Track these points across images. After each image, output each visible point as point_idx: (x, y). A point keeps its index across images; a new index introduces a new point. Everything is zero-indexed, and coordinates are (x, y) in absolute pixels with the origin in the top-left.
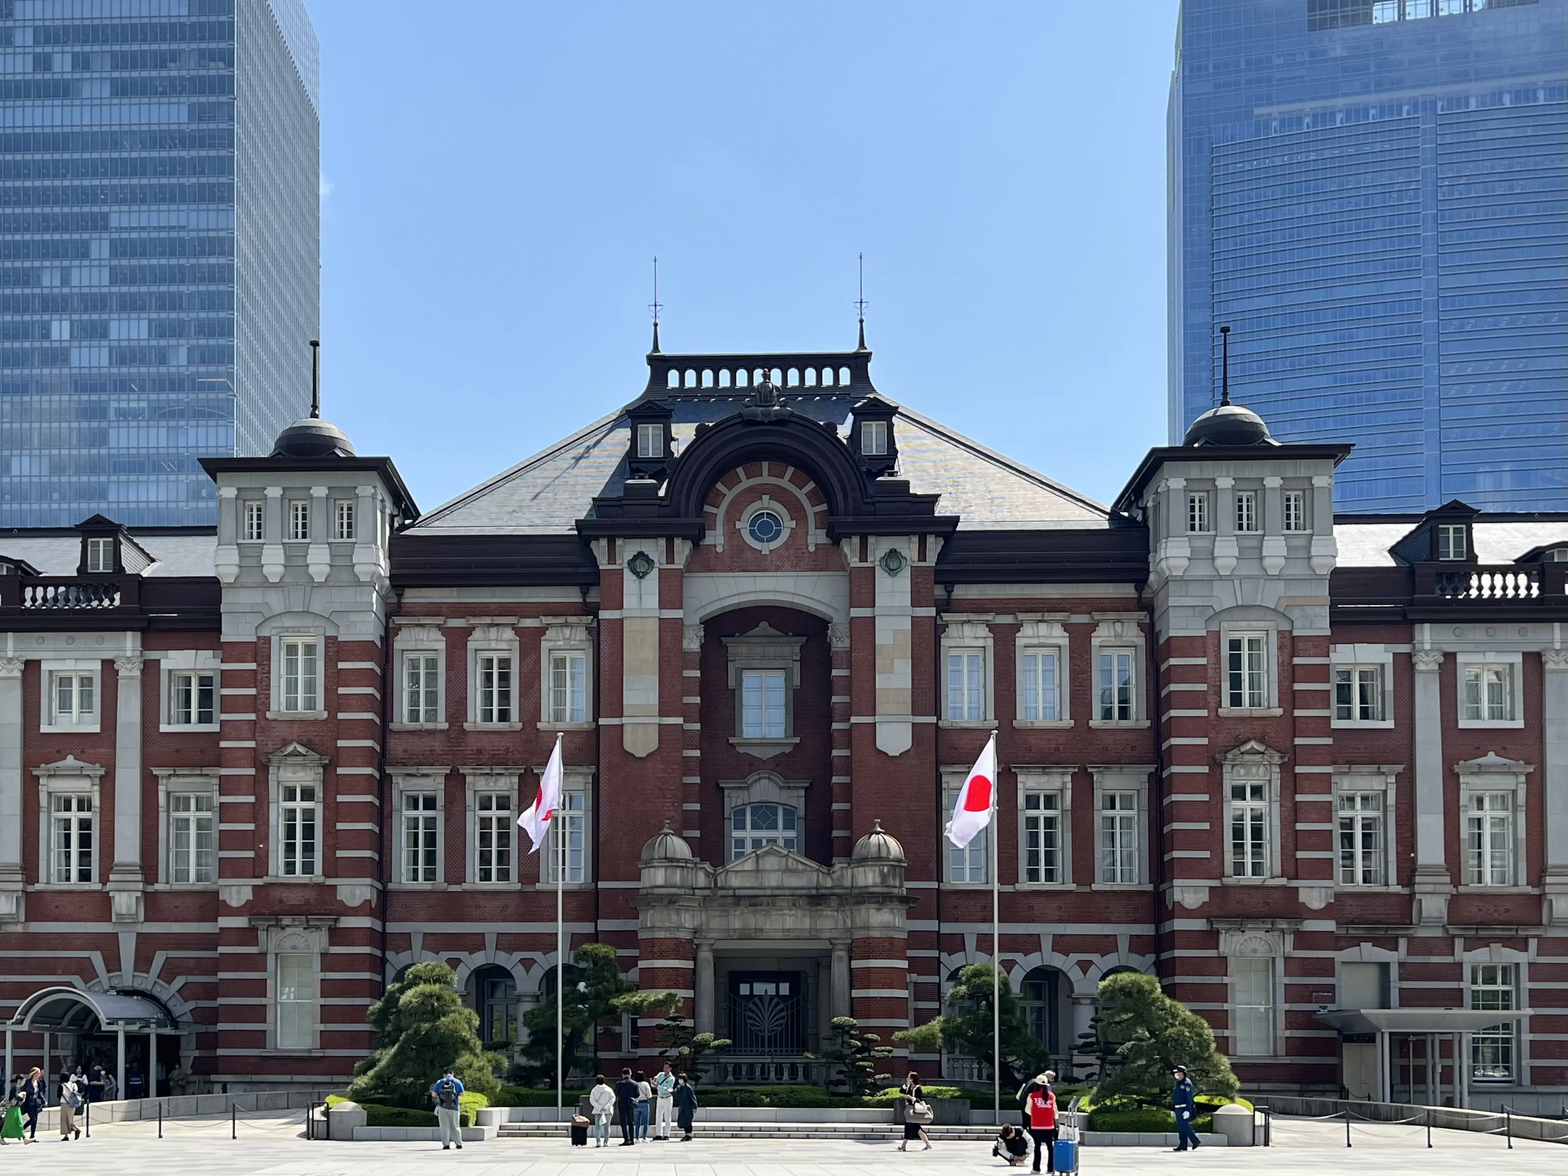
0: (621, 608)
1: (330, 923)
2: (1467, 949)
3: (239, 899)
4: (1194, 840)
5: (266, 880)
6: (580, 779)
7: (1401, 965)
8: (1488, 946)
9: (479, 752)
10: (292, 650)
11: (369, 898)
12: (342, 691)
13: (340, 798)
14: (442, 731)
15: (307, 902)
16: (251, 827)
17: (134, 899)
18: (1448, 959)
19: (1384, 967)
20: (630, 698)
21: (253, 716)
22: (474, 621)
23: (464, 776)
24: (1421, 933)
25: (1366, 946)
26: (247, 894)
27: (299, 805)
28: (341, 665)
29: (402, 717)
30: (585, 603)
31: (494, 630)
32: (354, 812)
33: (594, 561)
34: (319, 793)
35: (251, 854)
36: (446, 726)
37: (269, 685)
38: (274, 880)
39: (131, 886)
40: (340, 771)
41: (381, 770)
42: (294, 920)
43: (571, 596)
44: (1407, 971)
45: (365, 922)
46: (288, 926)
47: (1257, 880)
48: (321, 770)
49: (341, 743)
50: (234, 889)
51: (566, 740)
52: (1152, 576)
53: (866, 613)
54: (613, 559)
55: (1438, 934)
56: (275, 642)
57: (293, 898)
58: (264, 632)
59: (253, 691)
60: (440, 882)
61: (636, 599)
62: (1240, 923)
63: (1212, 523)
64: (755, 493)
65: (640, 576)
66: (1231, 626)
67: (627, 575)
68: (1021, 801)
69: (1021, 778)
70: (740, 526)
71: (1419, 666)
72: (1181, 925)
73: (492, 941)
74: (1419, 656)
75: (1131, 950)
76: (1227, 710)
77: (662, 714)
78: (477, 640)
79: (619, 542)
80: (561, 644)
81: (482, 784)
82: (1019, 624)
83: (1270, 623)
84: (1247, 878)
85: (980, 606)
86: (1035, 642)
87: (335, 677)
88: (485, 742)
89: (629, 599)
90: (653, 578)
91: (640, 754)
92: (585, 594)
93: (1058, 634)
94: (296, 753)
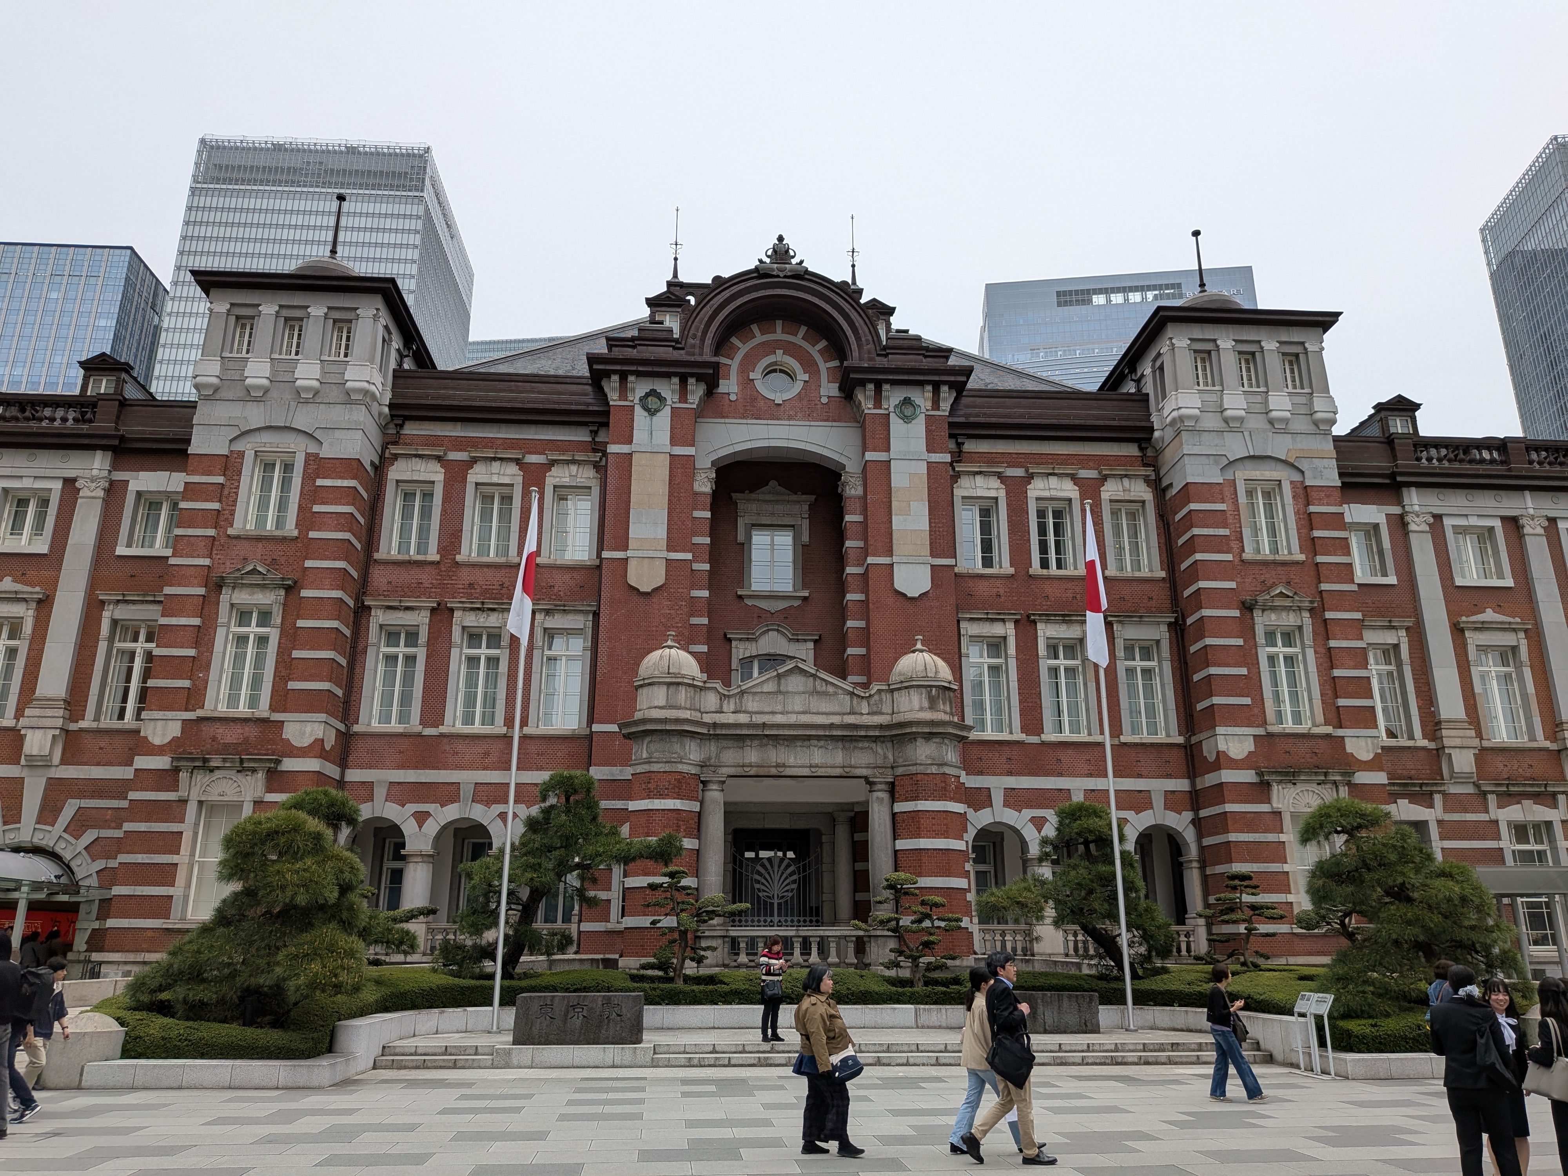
0: (630, 442)
1: (268, 765)
2: (1500, 807)
3: (164, 735)
4: (1234, 685)
5: (200, 713)
6: (578, 616)
7: (1440, 822)
8: (1518, 803)
9: (471, 586)
10: (269, 467)
11: (321, 736)
12: (316, 508)
13: (300, 623)
14: (432, 563)
15: (246, 739)
16: (192, 652)
17: (50, 737)
18: (1483, 817)
19: (1421, 826)
20: (636, 531)
21: (211, 532)
22: (475, 454)
23: (452, 610)
24: (1453, 790)
25: (1403, 803)
26: (174, 730)
27: (253, 629)
28: (319, 482)
29: (390, 546)
30: (594, 441)
31: (496, 465)
32: (316, 638)
33: (605, 400)
34: (277, 619)
35: (186, 683)
36: (437, 558)
37: (235, 501)
38: (209, 714)
39: (48, 723)
40: (304, 593)
41: (358, 599)
42: (224, 760)
43: (579, 435)
44: (1448, 830)
45: (312, 764)
46: (218, 768)
47: (1302, 728)
48: (282, 592)
49: (308, 564)
50: (160, 724)
51: (567, 577)
52: (1157, 434)
53: (881, 456)
54: (623, 396)
55: (1470, 789)
56: (249, 456)
57: (230, 735)
58: (238, 447)
59: (216, 506)
60: (414, 724)
61: (646, 435)
62: (1290, 776)
63: (1217, 380)
64: (769, 348)
65: (652, 412)
66: (1241, 475)
67: (639, 411)
68: (1042, 650)
69: (1040, 626)
70: (752, 376)
71: (1412, 527)
72: (1228, 776)
73: (467, 791)
74: (1408, 518)
75: (1166, 807)
76: (1249, 554)
77: (670, 548)
78: (478, 474)
79: (631, 378)
80: (566, 481)
81: (472, 620)
82: (1030, 477)
83: (1286, 476)
84: (1289, 725)
85: (991, 459)
86: (1046, 494)
87: (311, 494)
88: (479, 576)
89: (639, 435)
90: (664, 417)
91: (645, 588)
92: (595, 433)
93: (1068, 489)
94: (254, 573)
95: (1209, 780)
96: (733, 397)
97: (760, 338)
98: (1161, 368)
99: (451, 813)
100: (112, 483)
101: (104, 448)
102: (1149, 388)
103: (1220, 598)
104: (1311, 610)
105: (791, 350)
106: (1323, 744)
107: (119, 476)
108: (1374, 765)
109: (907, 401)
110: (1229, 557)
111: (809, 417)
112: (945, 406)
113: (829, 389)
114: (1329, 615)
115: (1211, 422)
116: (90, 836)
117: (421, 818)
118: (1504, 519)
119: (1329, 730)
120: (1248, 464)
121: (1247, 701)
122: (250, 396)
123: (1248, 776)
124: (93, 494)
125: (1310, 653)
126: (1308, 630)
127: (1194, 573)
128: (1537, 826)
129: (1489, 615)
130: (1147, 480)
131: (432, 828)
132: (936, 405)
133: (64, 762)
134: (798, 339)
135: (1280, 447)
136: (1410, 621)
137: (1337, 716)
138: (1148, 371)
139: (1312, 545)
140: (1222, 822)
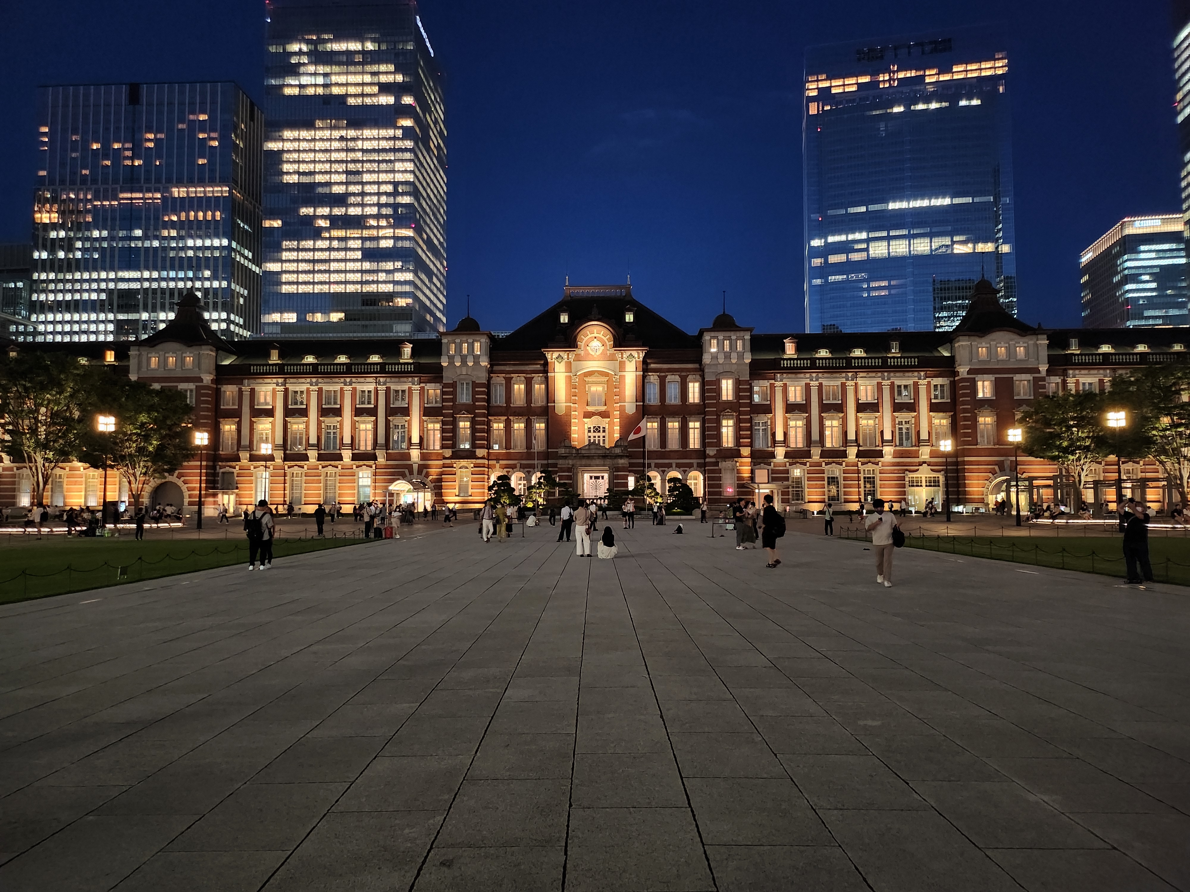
0: (554, 372)
1: (474, 461)
2: (790, 465)
3: (448, 455)
4: (713, 437)
6: (543, 420)
7: (772, 470)
8: (796, 464)
10: (462, 385)
11: (484, 454)
12: (476, 396)
13: (476, 427)
14: (504, 406)
15: (467, 456)
16: (451, 435)
17: (417, 454)
18: (785, 468)
19: (768, 470)
20: (557, 398)
21: (451, 404)
22: (512, 375)
23: (510, 419)
24: (777, 461)
25: (762, 465)
26: (450, 453)
28: (476, 389)
29: (493, 403)
31: (519, 378)
32: (480, 430)
33: (546, 359)
34: (470, 425)
35: (454, 442)
36: (505, 403)
37: (456, 395)
38: (458, 450)
39: (416, 450)
40: (476, 419)
41: (488, 418)
43: (540, 368)
44: (775, 472)
45: (483, 461)
46: (462, 462)
47: (730, 447)
48: (471, 419)
49: (476, 411)
50: (447, 452)
51: (539, 409)
52: (703, 363)
53: (623, 373)
54: (552, 358)
55: (782, 461)
56: (458, 382)
57: (464, 454)
58: (455, 380)
59: (451, 397)
60: (504, 449)
61: (559, 370)
62: (724, 460)
63: (717, 349)
64: (593, 339)
65: (560, 362)
66: (721, 378)
67: (556, 362)
68: (667, 425)
69: (667, 419)
70: (588, 347)
71: (776, 387)
72: (709, 460)
73: (518, 466)
74: (776, 384)
76: (721, 400)
77: (566, 402)
78: (514, 380)
79: (554, 353)
80: (538, 382)
83: (734, 377)
84: (727, 447)
85: (655, 371)
86: (671, 380)
87: (474, 393)
88: (517, 410)
90: (563, 363)
91: (560, 414)
92: (544, 368)
93: (677, 378)
94: (464, 414)
96: (582, 354)
100: (421, 387)
101: (417, 378)
103: (711, 413)
104: (736, 416)
106: (735, 452)
108: (747, 457)
109: (631, 355)
110: (715, 402)
111: (604, 359)
112: (642, 358)
113: (610, 351)
114: (741, 417)
115: (714, 362)
117: (508, 472)
118: (806, 383)
119: (736, 448)
120: (724, 374)
121: (717, 440)
122: (456, 366)
123: (714, 460)
124: (416, 390)
125: (735, 427)
126: (735, 421)
129: (796, 412)
132: (638, 357)
133: (421, 460)
134: (600, 335)
135: (734, 369)
136: (771, 415)
137: (739, 444)
139: (739, 398)
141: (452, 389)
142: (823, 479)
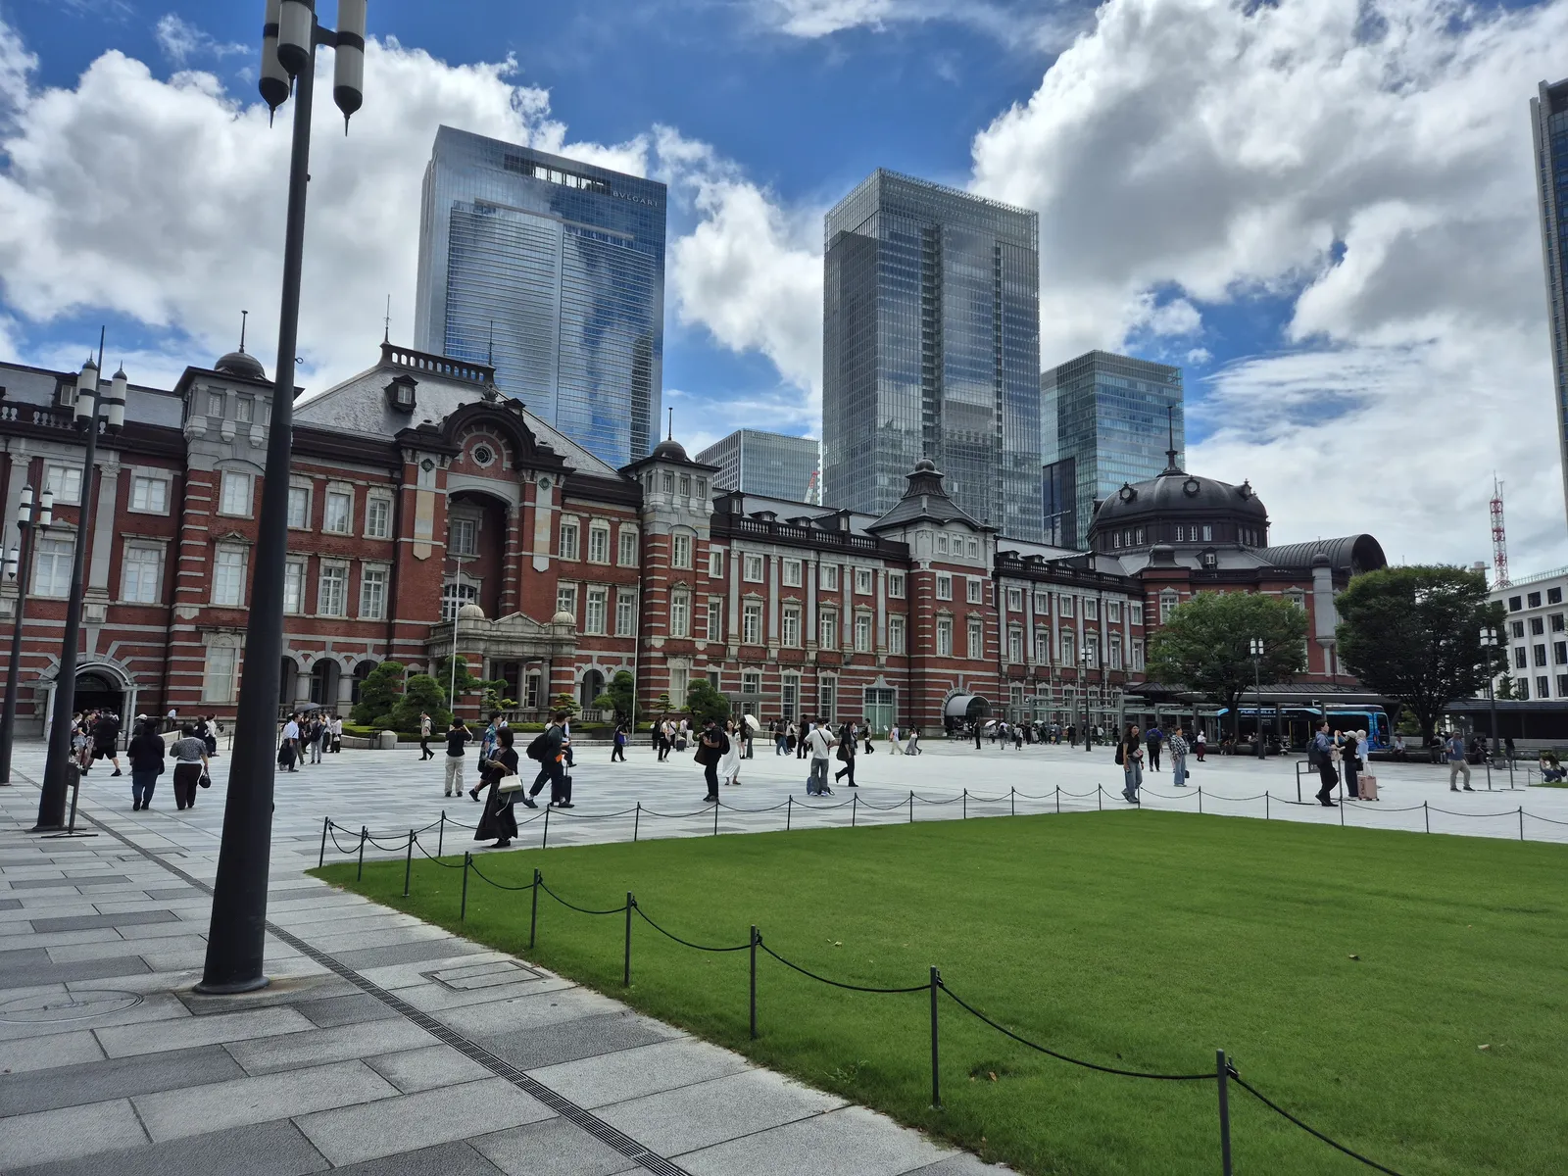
0: (416, 484)
2: (743, 668)
3: (189, 615)
4: (661, 619)
5: (210, 605)
6: (384, 566)
7: (722, 673)
8: (749, 667)
9: (329, 545)
14: (308, 532)
15: (234, 619)
16: (203, 574)
17: (100, 608)
18: (736, 672)
19: (714, 675)
20: (417, 530)
21: (206, 512)
22: (333, 478)
23: (319, 558)
24: (728, 661)
25: (711, 665)
26: (195, 612)
27: (230, 565)
30: (392, 477)
31: (341, 484)
33: (402, 458)
34: (245, 561)
35: (200, 590)
36: (311, 530)
37: (219, 497)
38: (213, 606)
39: (100, 601)
42: (225, 629)
43: (384, 473)
44: (725, 676)
46: (221, 632)
47: (681, 637)
48: (248, 548)
50: (185, 609)
51: (377, 546)
52: (645, 506)
53: (531, 504)
54: (413, 460)
55: (734, 661)
56: (224, 472)
57: (226, 617)
58: (218, 467)
59: (208, 499)
60: (302, 614)
61: (424, 482)
62: (675, 655)
63: (671, 489)
64: (480, 439)
65: (427, 471)
66: (676, 532)
67: (420, 467)
68: (588, 596)
69: (588, 586)
70: (471, 452)
71: (732, 556)
72: (654, 654)
73: (329, 646)
74: (732, 552)
75: (627, 664)
76: (673, 566)
77: (434, 539)
78: (331, 487)
79: (418, 452)
80: (377, 496)
81: (329, 563)
82: (591, 519)
83: (690, 534)
84: (677, 636)
85: (576, 508)
86: (597, 527)
87: (260, 498)
88: (333, 541)
89: (420, 481)
90: (433, 472)
91: (422, 558)
92: (392, 473)
93: (606, 526)
94: (234, 537)
95: (646, 655)
96: (461, 462)
97: (475, 433)
98: (651, 477)
99: (321, 655)
100: (122, 469)
101: (115, 450)
102: (643, 482)
103: (660, 583)
104: (692, 591)
105: (490, 441)
106: (688, 644)
107: (126, 466)
108: (703, 652)
109: (545, 480)
110: (665, 567)
111: (496, 477)
112: (561, 484)
113: (507, 465)
114: (698, 593)
115: (668, 508)
116: (127, 660)
117: (306, 657)
118: (765, 555)
119: (690, 638)
120: (678, 528)
121: (664, 625)
122: (222, 441)
123: (660, 654)
124: (111, 475)
125: (689, 608)
126: (689, 599)
127: (652, 572)
128: (754, 675)
129: (753, 594)
130: (637, 525)
131: (311, 662)
132: (557, 483)
133: (108, 621)
134: (493, 436)
135: (690, 522)
136: (725, 595)
137: (694, 633)
138: (644, 475)
139: (696, 565)
140: (649, 671)
141: (210, 485)
142: (778, 688)
